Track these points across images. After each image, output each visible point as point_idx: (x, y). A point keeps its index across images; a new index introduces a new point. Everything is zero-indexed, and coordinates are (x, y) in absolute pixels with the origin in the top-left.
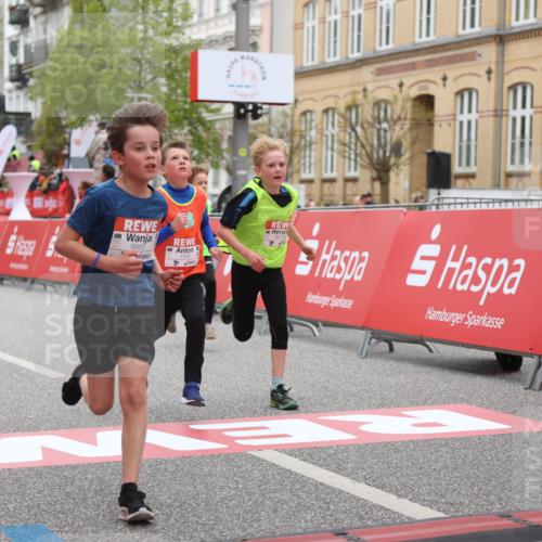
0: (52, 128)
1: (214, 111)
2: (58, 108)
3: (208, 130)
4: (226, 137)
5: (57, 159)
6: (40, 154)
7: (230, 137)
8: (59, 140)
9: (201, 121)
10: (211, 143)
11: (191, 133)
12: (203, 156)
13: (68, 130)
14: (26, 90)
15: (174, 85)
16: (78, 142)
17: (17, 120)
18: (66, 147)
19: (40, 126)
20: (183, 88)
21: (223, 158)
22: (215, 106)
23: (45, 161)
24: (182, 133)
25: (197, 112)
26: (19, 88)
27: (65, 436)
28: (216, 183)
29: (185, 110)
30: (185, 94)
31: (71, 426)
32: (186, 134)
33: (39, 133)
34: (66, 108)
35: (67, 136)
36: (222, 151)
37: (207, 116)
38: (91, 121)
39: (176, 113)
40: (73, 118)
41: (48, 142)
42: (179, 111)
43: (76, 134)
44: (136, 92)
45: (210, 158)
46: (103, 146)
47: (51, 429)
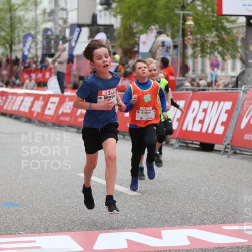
0: (127, 34)
1: (232, 22)
2: (131, 21)
3: (229, 34)
4: (240, 39)
5: (131, 54)
6: (120, 51)
7: (243, 39)
8: (131, 42)
9: (224, 28)
10: (230, 43)
11: (217, 36)
12: (225, 51)
13: (137, 35)
14: (110, 10)
15: (205, 5)
16: (144, 43)
17: (105, 29)
18: (136, 46)
19: (120, 33)
20: (211, 7)
21: (238, 52)
22: (233, 18)
23: (123, 56)
24: (211, 37)
25: (221, 22)
26: (106, 9)
27: (140, 233)
28: (234, 69)
29: (213, 21)
30: (213, 11)
31: (144, 227)
32: (214, 37)
33: (119, 38)
34: (136, 21)
35: (137, 39)
36: (238, 47)
37: (228, 25)
38: (152, 29)
39: (208, 23)
40: (141, 28)
41: (125, 43)
42: (209, 22)
43: (143, 38)
44: (182, 10)
45: (230, 52)
46: (161, 44)
47: (132, 228)
